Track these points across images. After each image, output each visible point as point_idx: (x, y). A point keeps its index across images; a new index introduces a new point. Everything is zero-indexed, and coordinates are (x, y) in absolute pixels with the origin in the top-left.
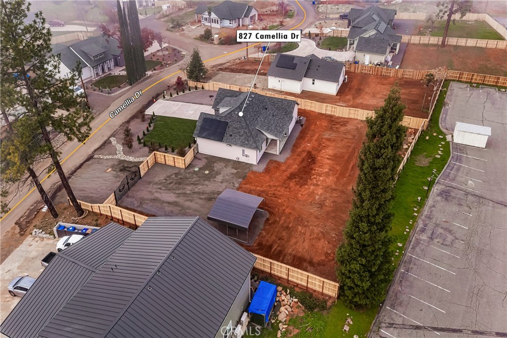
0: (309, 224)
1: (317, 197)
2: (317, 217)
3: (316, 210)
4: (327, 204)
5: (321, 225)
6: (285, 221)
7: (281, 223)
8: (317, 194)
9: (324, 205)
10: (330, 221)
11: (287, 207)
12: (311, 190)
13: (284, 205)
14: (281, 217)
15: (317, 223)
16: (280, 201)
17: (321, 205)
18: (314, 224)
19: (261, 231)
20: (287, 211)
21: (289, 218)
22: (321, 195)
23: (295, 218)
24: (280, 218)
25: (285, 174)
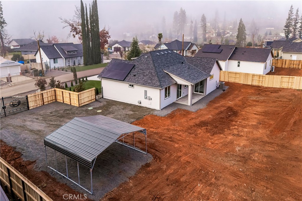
0: (219, 183)
1: (237, 149)
2: (235, 174)
3: (234, 164)
4: (256, 159)
5: (243, 188)
6: (176, 172)
7: (168, 173)
8: (238, 145)
9: (250, 159)
10: (262, 183)
11: (186, 154)
12: (228, 140)
13: (181, 151)
14: (172, 164)
15: (236, 183)
16: (176, 145)
17: (245, 159)
18: (230, 184)
19: (128, 180)
20: (184, 159)
21: (184, 168)
22: (245, 146)
23: (195, 170)
24: (168, 167)
25: (194, 121)
